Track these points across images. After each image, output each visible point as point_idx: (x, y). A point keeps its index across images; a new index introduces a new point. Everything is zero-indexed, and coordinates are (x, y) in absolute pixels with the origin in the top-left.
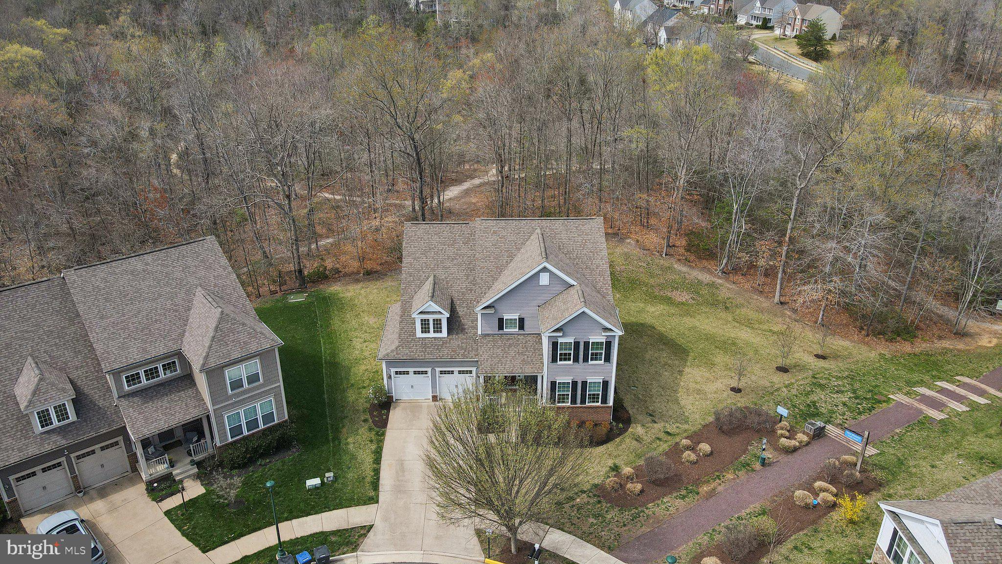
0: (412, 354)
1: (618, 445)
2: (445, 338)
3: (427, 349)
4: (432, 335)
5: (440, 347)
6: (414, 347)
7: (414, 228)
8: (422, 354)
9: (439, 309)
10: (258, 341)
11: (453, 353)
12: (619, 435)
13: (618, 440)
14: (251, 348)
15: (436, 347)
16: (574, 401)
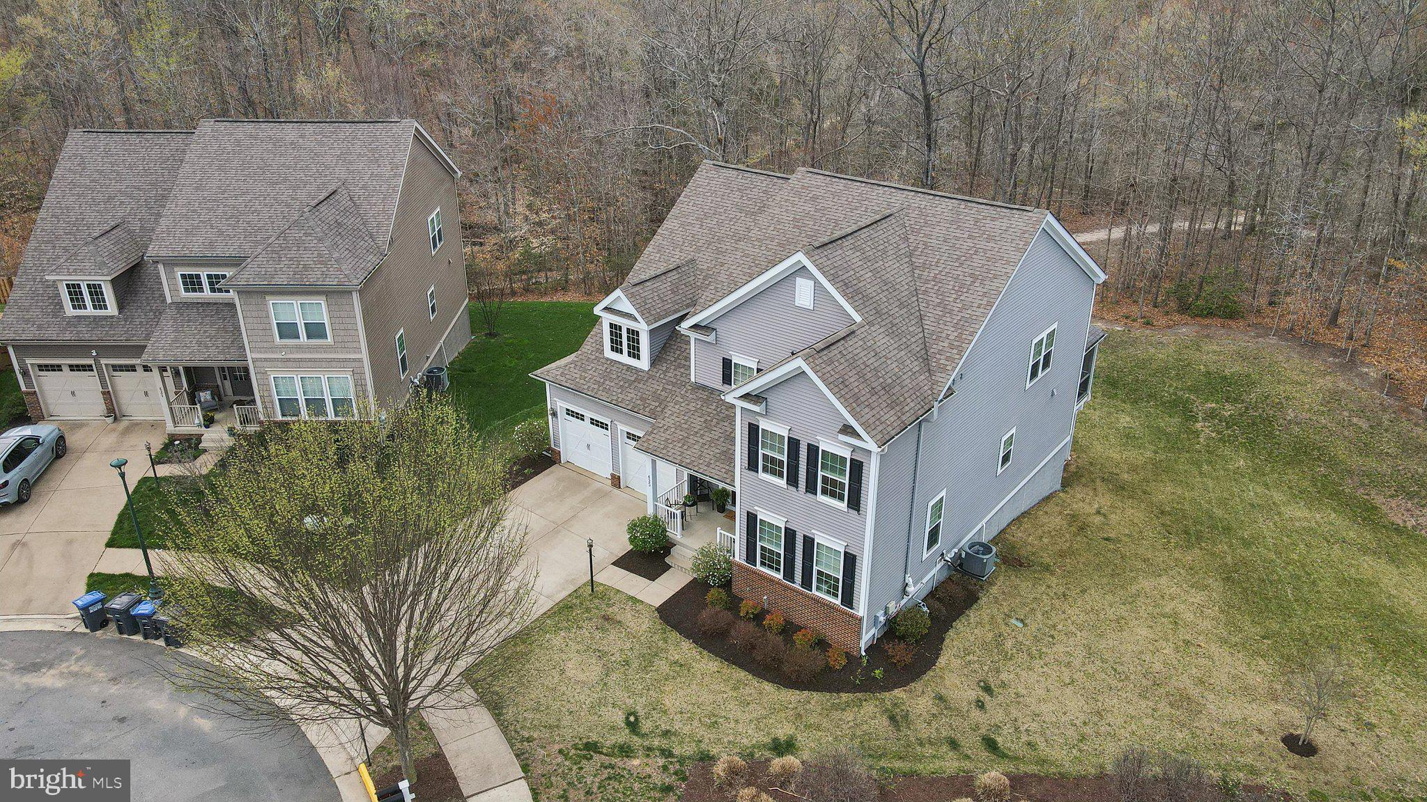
0: (582, 381)
1: (835, 707)
2: (643, 371)
3: (607, 382)
4: (624, 358)
5: (627, 385)
6: (591, 372)
7: (713, 173)
8: (596, 386)
9: (632, 311)
10: (325, 269)
11: (639, 402)
12: (855, 689)
13: (845, 697)
14: (309, 276)
15: (622, 383)
16: (789, 575)
